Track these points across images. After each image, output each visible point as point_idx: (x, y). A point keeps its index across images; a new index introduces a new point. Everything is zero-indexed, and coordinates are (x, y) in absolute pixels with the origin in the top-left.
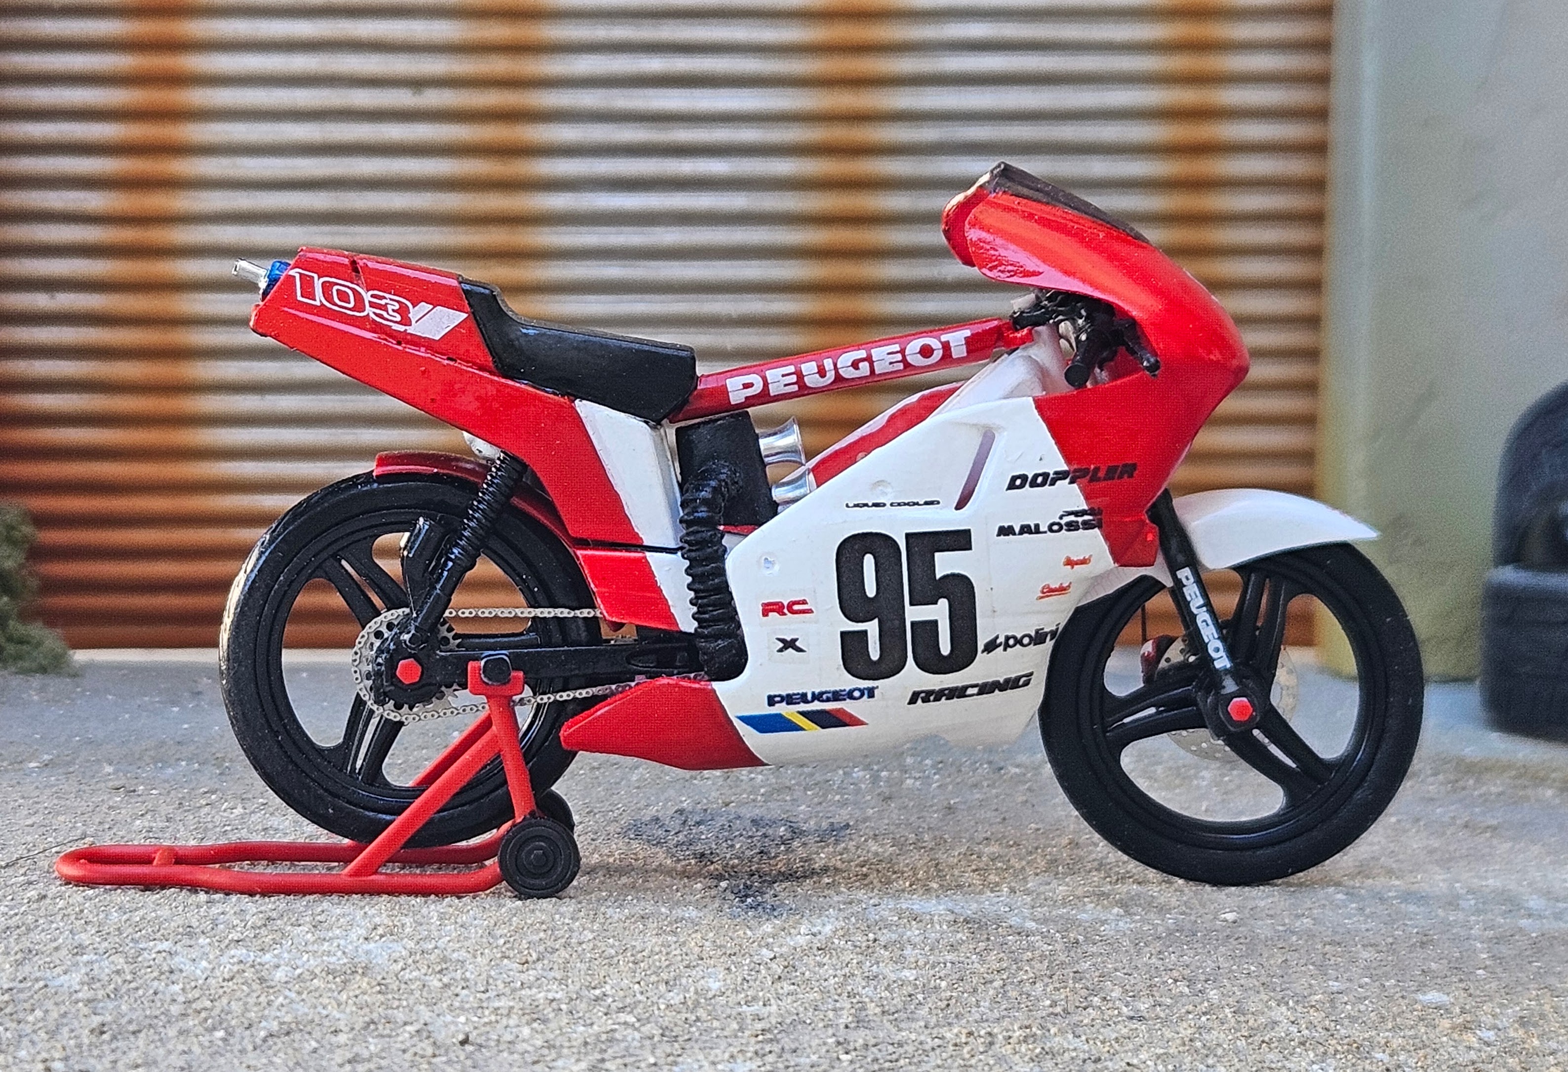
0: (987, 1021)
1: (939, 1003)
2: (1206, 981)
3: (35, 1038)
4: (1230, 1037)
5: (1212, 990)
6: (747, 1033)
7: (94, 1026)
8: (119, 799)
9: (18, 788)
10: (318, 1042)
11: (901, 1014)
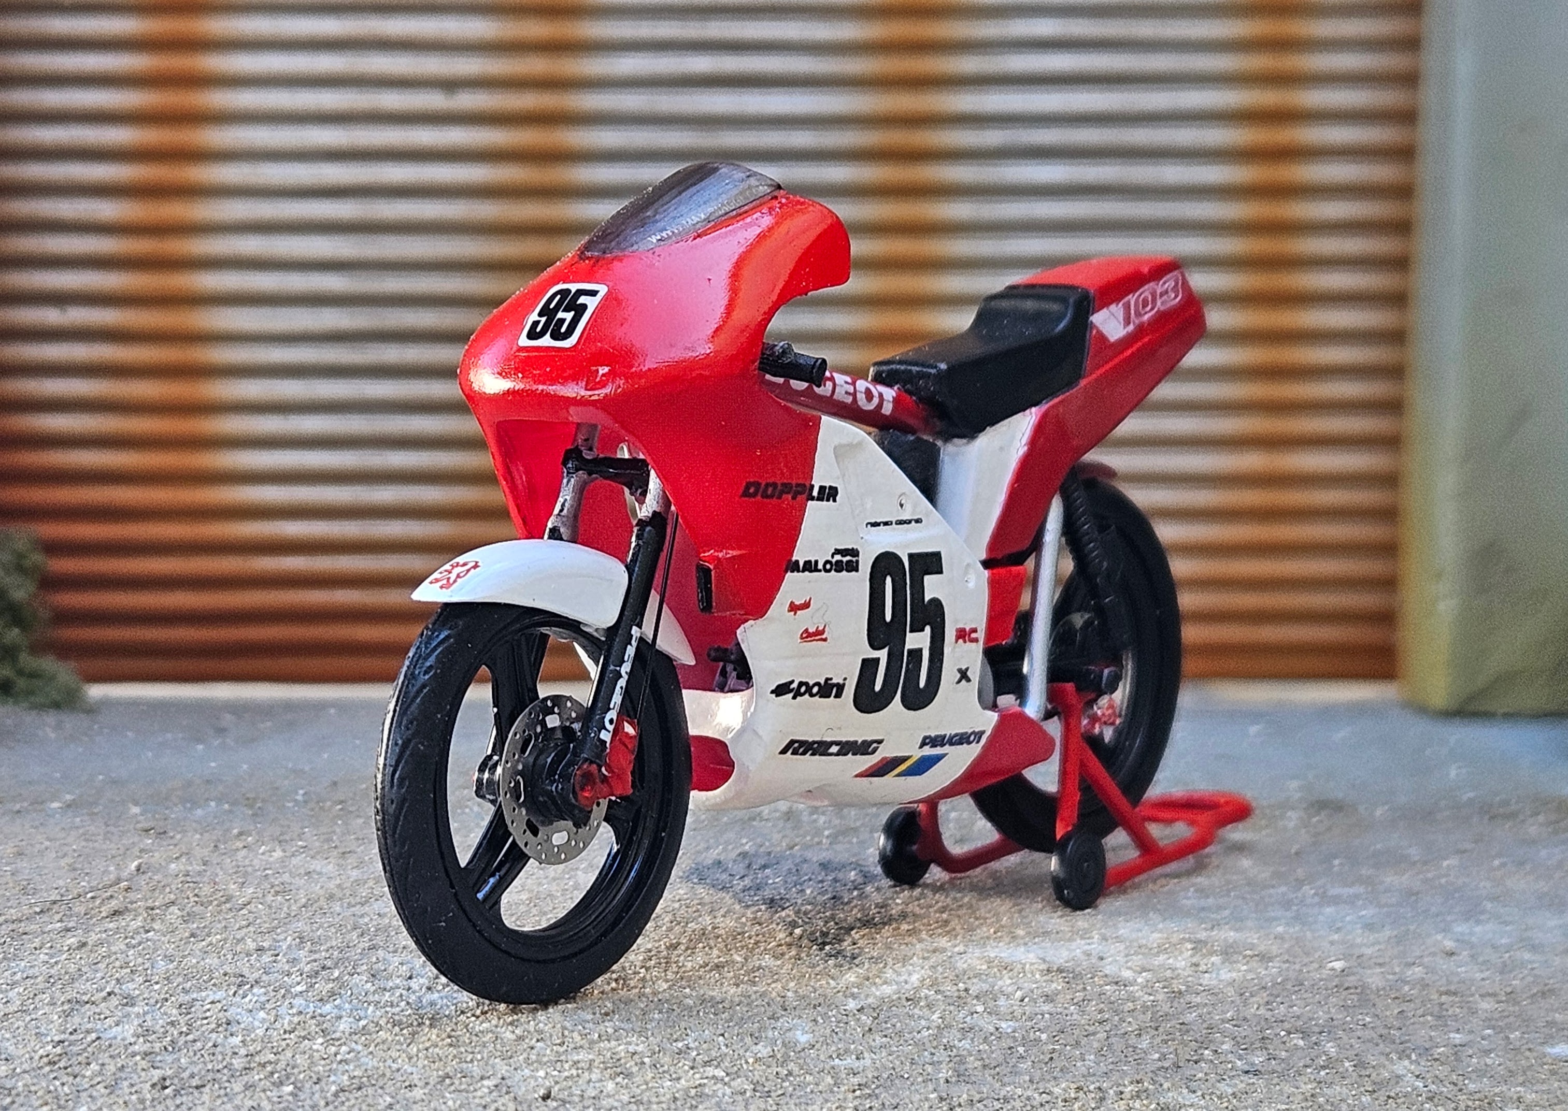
0: (1094, 1075)
1: (1042, 1057)
2: (1320, 1033)
3: (95, 1094)
4: (1354, 1093)
5: (1328, 1042)
6: (843, 1089)
7: (155, 1080)
8: (150, 841)
9: (41, 829)
10: (392, 1097)
11: (1003, 1067)
